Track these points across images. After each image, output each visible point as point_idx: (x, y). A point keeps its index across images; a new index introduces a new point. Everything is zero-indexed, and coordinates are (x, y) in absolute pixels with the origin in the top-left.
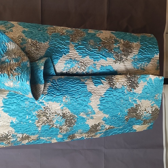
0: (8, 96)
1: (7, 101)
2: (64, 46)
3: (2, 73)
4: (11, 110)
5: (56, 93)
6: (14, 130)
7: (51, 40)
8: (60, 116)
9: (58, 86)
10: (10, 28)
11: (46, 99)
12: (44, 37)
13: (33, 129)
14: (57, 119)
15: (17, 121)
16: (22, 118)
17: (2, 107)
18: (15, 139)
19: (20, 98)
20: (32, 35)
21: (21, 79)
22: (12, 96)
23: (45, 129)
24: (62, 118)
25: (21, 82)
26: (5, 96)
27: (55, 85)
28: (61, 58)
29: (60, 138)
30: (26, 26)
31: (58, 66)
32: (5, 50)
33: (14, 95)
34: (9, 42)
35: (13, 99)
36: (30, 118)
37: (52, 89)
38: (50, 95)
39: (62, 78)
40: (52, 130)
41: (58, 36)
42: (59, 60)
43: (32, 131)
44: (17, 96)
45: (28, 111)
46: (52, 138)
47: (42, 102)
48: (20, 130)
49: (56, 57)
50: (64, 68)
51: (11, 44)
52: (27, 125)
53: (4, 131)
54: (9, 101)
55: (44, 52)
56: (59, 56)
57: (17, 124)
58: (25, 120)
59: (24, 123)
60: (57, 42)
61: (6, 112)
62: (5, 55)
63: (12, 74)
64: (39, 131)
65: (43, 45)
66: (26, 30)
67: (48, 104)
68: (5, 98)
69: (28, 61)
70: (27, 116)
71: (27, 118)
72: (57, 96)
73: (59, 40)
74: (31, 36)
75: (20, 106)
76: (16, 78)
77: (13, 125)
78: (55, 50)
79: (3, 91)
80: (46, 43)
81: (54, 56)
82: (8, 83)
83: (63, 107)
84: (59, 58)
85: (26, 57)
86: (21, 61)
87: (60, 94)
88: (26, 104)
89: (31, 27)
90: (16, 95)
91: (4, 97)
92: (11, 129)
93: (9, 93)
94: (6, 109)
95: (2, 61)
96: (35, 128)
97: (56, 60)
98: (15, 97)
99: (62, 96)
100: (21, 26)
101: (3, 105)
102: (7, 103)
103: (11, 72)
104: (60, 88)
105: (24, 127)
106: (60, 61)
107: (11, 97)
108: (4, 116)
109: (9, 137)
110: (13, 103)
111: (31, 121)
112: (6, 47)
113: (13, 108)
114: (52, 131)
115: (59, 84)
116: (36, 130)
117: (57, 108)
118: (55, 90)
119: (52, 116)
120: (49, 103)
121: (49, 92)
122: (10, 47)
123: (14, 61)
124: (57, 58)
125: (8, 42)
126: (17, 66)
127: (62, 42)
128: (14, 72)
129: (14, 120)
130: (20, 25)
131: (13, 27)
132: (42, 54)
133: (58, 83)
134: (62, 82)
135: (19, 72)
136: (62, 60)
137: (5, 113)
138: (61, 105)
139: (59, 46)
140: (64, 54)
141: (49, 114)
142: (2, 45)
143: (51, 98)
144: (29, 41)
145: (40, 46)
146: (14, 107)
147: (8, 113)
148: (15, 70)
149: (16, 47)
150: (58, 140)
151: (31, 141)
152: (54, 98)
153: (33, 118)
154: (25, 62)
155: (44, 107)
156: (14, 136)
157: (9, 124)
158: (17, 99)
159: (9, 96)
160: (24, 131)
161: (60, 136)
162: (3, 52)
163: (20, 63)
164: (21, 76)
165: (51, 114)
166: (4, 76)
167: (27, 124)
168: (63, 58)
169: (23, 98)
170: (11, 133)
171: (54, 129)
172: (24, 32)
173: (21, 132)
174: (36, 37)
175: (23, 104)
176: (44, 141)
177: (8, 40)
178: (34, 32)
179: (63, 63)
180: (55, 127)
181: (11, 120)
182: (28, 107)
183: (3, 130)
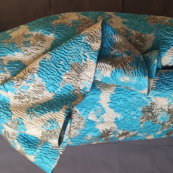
0: (115, 91)
1: (114, 97)
2: (171, 38)
3: (116, 67)
4: (117, 105)
5: (165, 88)
6: (116, 126)
7: (156, 31)
8: (166, 111)
9: (167, 80)
10: (109, 19)
11: (154, 94)
12: (148, 27)
13: (136, 126)
14: (162, 115)
15: (121, 117)
16: (127, 114)
17: (108, 103)
18: (114, 135)
19: (127, 93)
20: (134, 26)
21: (138, 74)
22: (120, 91)
23: (148, 125)
24: (168, 114)
25: (138, 77)
26: (113, 91)
27: (164, 80)
28: (168, 50)
29: (158, 135)
30: (124, 17)
31: (164, 59)
32: (113, 43)
33: (121, 90)
34: (116, 35)
35: (120, 95)
36: (135, 114)
37: (160, 83)
38: (159, 90)
39: (170, 72)
40: (154, 126)
41: (162, 26)
42: (166, 53)
43: (134, 127)
44: (125, 92)
45: (135, 107)
46: (149, 135)
47: (149, 98)
48: (123, 126)
49: (164, 49)
50: (171, 61)
51: (117, 37)
52: (130, 122)
53: (106, 128)
54: (116, 97)
55: (151, 44)
56: (166, 48)
57: (121, 120)
58: (130, 116)
59: (128, 119)
60: (163, 33)
61: (112, 107)
62: (113, 48)
63: (127, 69)
64: (141, 127)
65: (148, 37)
66: (125, 20)
67: (155, 99)
68: (113, 93)
69: (140, 55)
70: (133, 112)
71: (132, 114)
72: (166, 91)
73: (164, 31)
74: (135, 28)
75: (127, 102)
76: (132, 72)
77: (117, 121)
78: (161, 42)
79: (110, 86)
80: (151, 34)
81: (161, 48)
82: (123, 78)
83: (171, 102)
84: (166, 50)
85: (136, 50)
86: (133, 54)
87: (169, 88)
88: (133, 100)
89: (128, 17)
90: (124, 90)
91: (111, 92)
92: (114, 125)
93: (116, 88)
94: (113, 105)
95: (112, 54)
96: (138, 124)
97: (163, 52)
98: (122, 92)
99: (171, 90)
100: (119, 17)
101: (109, 101)
102: (114, 99)
103: (126, 66)
104: (169, 82)
105: (127, 123)
106: (168, 54)
107: (118, 92)
108: (109, 112)
109: (111, 133)
110: (120, 99)
111: (135, 118)
112: (113, 40)
113: (119, 103)
114: (154, 128)
115: (168, 78)
116: (138, 127)
117: (165, 104)
118: (163, 85)
119: (158, 112)
120: (157, 98)
121: (158, 86)
122: (116, 39)
123: (126, 55)
124: (165, 51)
125: (114, 34)
126: (131, 60)
127: (169, 33)
128: (129, 66)
129: (119, 116)
130: (116, 15)
131: (111, 18)
132: (149, 47)
133: (166, 77)
134: (170, 76)
135: (135, 66)
136: (170, 52)
137: (111, 109)
138: (168, 100)
139: (165, 37)
140: (171, 46)
141: (154, 110)
142: (109, 38)
143: (160, 93)
144: (133, 33)
145: (146, 38)
146: (121, 103)
147: (114, 109)
148: (130, 64)
149: (123, 39)
150: (156, 136)
151: (128, 137)
152: (163, 94)
153: (138, 114)
154: (138, 56)
155: (151, 103)
156: (115, 133)
157: (114, 120)
158: (124, 94)
159: (117, 92)
160: (126, 127)
161: (159, 133)
162: (111, 45)
163: (133, 57)
164: (137, 71)
165: (157, 110)
166: (119, 71)
167: (131, 120)
168: (171, 50)
169: (131, 94)
170: (113, 130)
171: (156, 125)
172: (124, 23)
173: (123, 129)
174: (140, 29)
175: (130, 100)
176: (140, 137)
177: (114, 32)
178: (134, 22)
179: (171, 56)
180: (157, 124)
181: (115, 116)
182: (135, 102)
183: (106, 126)
